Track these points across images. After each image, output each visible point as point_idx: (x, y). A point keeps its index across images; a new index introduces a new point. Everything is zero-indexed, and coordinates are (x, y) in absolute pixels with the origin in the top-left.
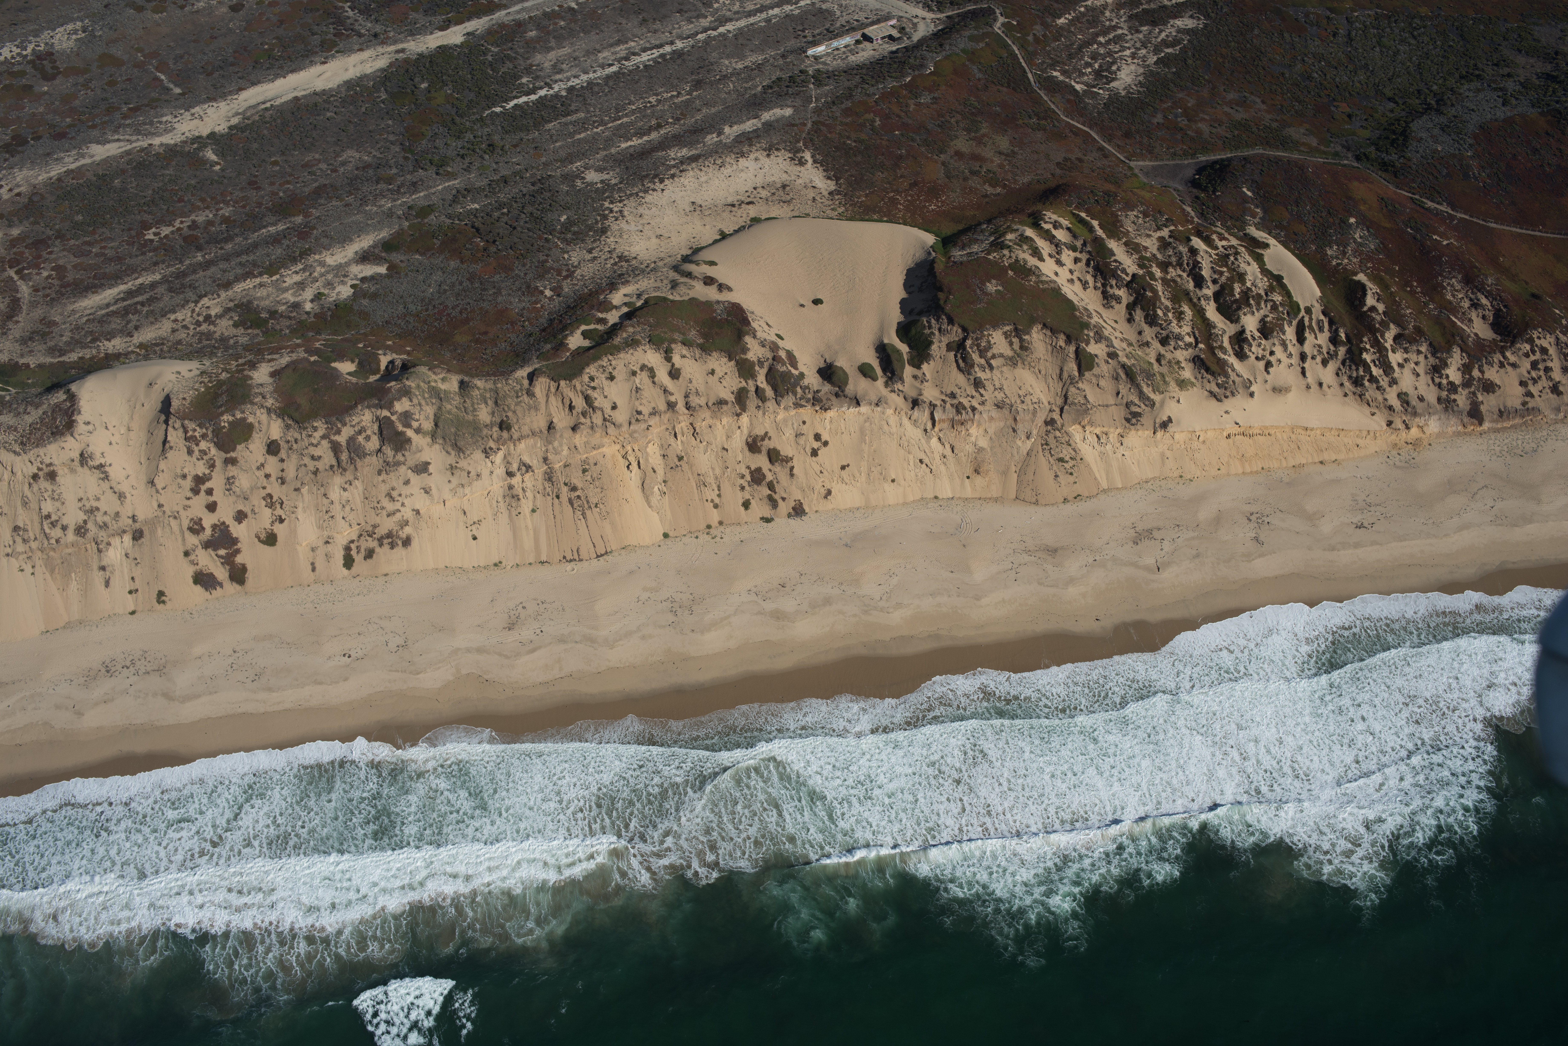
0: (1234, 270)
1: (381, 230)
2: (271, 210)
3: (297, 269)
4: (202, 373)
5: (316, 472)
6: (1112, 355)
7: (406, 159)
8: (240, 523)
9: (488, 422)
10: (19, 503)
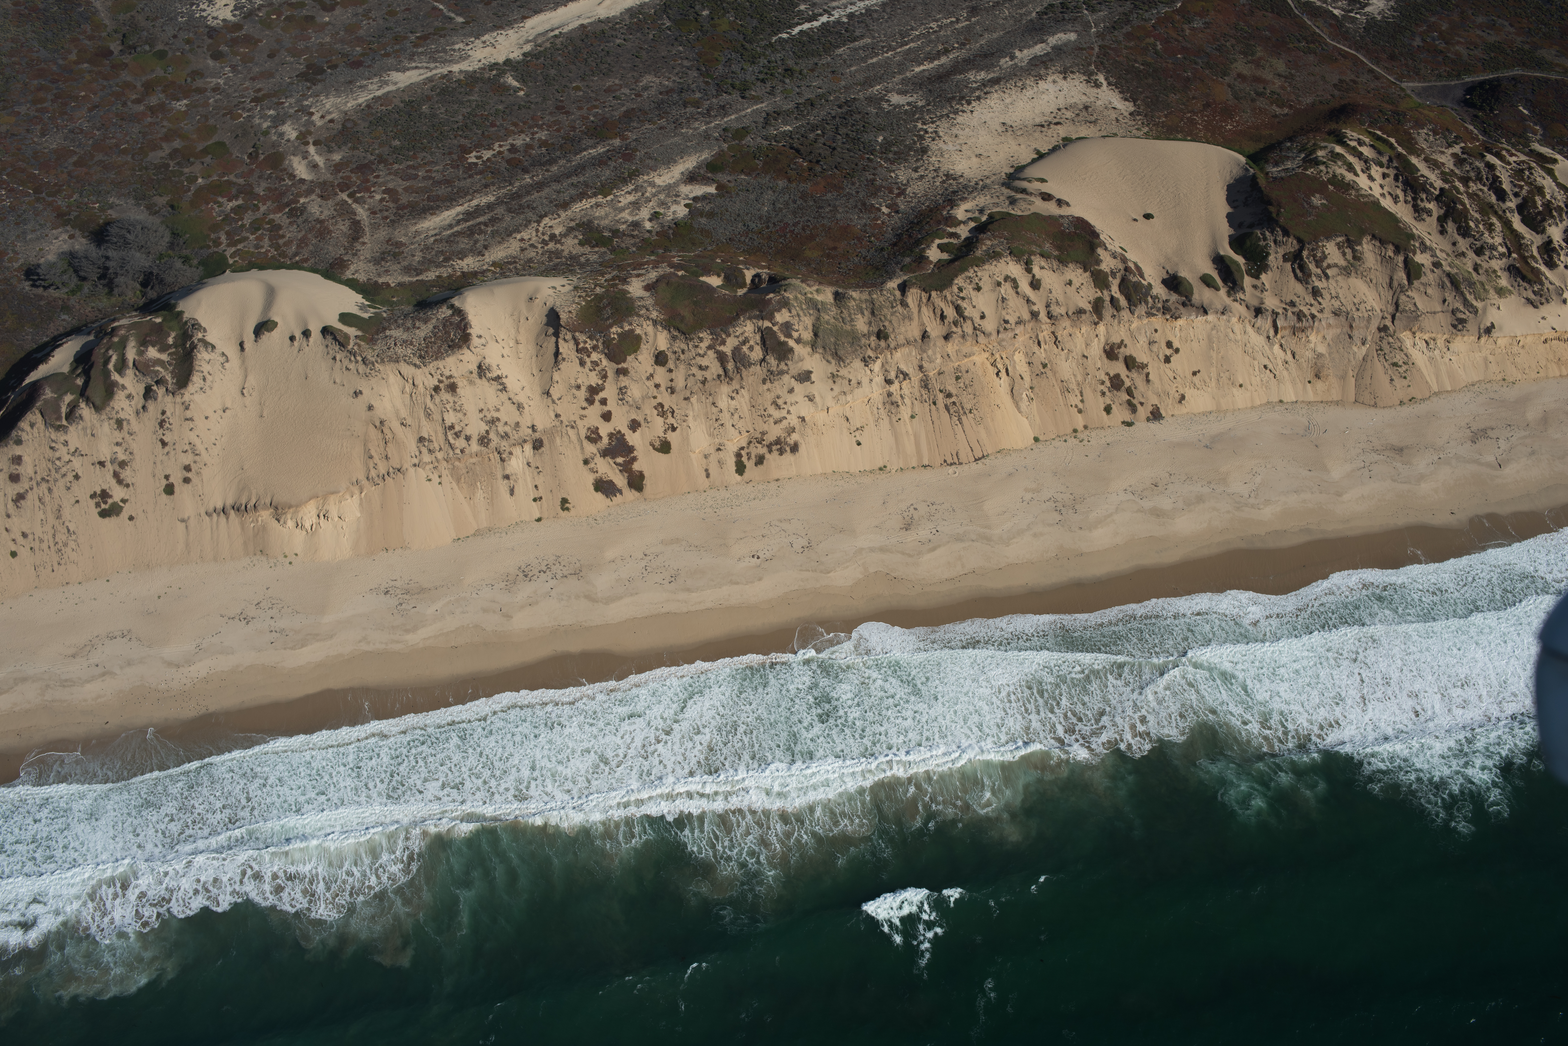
0: (1531, 184)
1: (701, 151)
2: (586, 134)
3: (629, 189)
4: (576, 288)
5: (704, 382)
6: (1437, 265)
7: (707, 83)
8: (634, 431)
9: (866, 331)
10: (422, 415)
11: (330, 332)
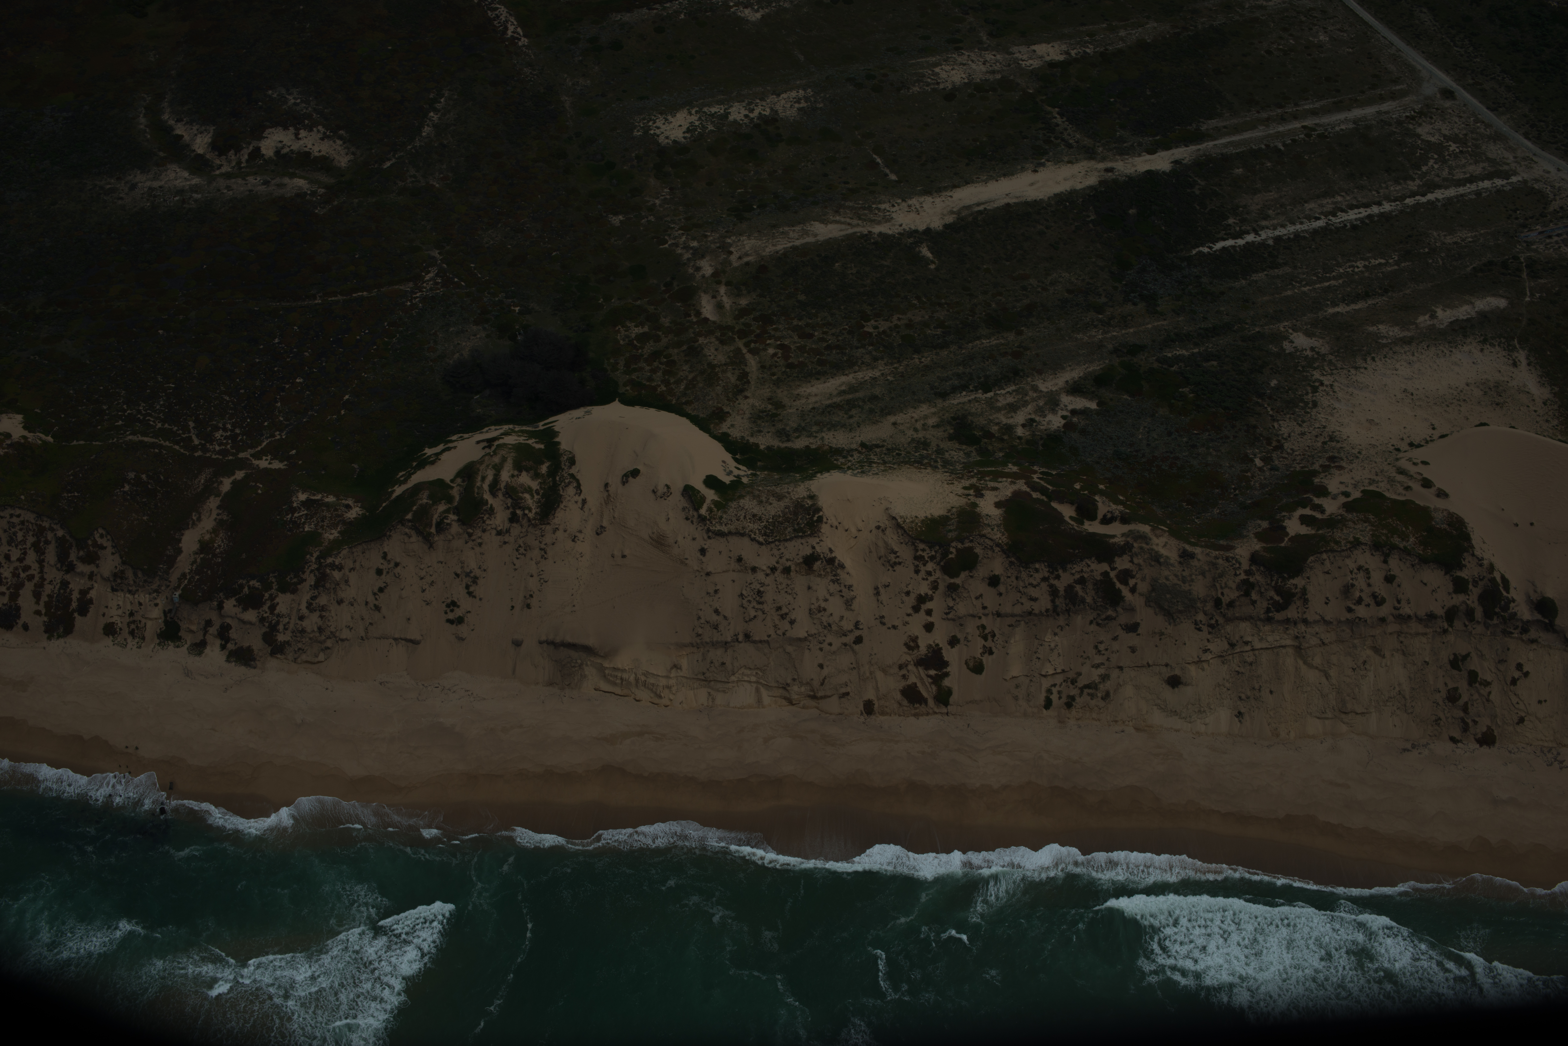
1: (1091, 362)
2: (984, 322)
3: (1011, 389)
5: (1031, 613)
7: (1115, 288)
8: (952, 647)
11: (689, 492)
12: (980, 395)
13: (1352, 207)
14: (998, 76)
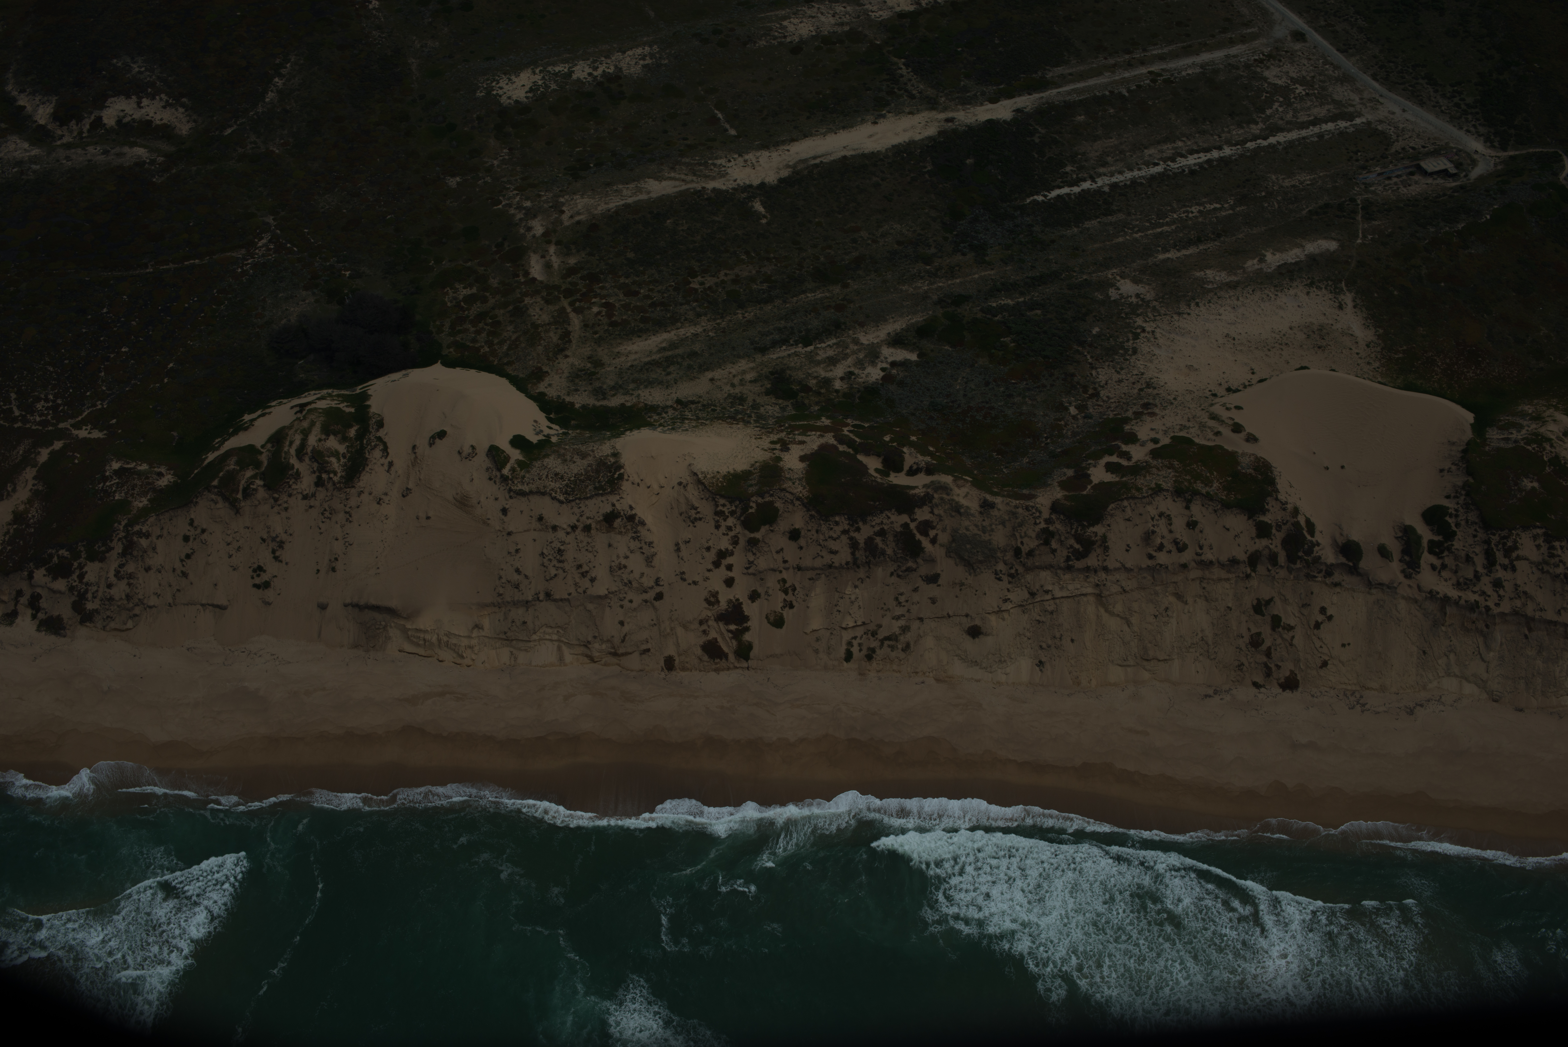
1: (915, 313)
2: (811, 275)
3: (831, 343)
5: (831, 566)
7: (946, 239)
8: (753, 602)
11: (494, 452)
12: (800, 349)
13: (1192, 152)
14: (847, 28)
